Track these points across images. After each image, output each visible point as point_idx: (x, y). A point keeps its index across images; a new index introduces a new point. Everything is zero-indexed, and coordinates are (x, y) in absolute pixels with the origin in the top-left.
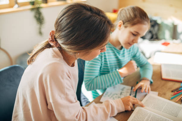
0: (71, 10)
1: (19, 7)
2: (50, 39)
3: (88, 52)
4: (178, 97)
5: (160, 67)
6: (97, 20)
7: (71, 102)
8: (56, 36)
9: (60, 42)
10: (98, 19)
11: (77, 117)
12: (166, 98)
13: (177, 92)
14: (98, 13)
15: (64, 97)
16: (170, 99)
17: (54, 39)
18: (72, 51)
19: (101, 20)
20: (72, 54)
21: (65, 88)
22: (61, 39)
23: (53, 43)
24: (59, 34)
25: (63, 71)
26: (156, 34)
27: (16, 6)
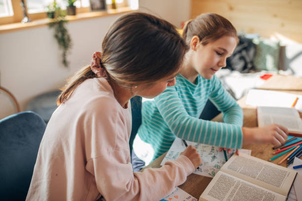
0: (130, 22)
1: (29, 21)
2: (93, 63)
3: (152, 84)
4: (282, 157)
5: (256, 111)
6: (167, 38)
7: (121, 161)
8: (103, 60)
9: (109, 68)
10: (167, 36)
11: (127, 185)
12: (264, 159)
13: (281, 149)
14: (168, 28)
15: (113, 152)
16: (270, 160)
17: (100, 65)
18: (126, 82)
19: (172, 38)
20: (126, 86)
21: (116, 137)
22: (111, 63)
23: (98, 70)
24: (109, 56)
25: (115, 111)
26: (252, 62)
27: (26, 19)
